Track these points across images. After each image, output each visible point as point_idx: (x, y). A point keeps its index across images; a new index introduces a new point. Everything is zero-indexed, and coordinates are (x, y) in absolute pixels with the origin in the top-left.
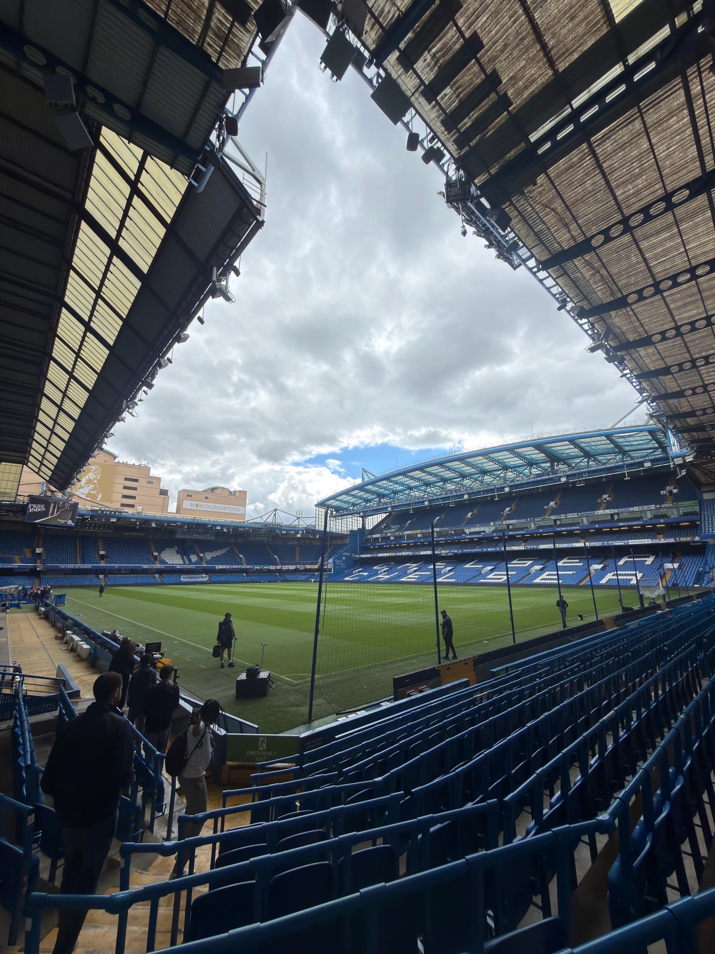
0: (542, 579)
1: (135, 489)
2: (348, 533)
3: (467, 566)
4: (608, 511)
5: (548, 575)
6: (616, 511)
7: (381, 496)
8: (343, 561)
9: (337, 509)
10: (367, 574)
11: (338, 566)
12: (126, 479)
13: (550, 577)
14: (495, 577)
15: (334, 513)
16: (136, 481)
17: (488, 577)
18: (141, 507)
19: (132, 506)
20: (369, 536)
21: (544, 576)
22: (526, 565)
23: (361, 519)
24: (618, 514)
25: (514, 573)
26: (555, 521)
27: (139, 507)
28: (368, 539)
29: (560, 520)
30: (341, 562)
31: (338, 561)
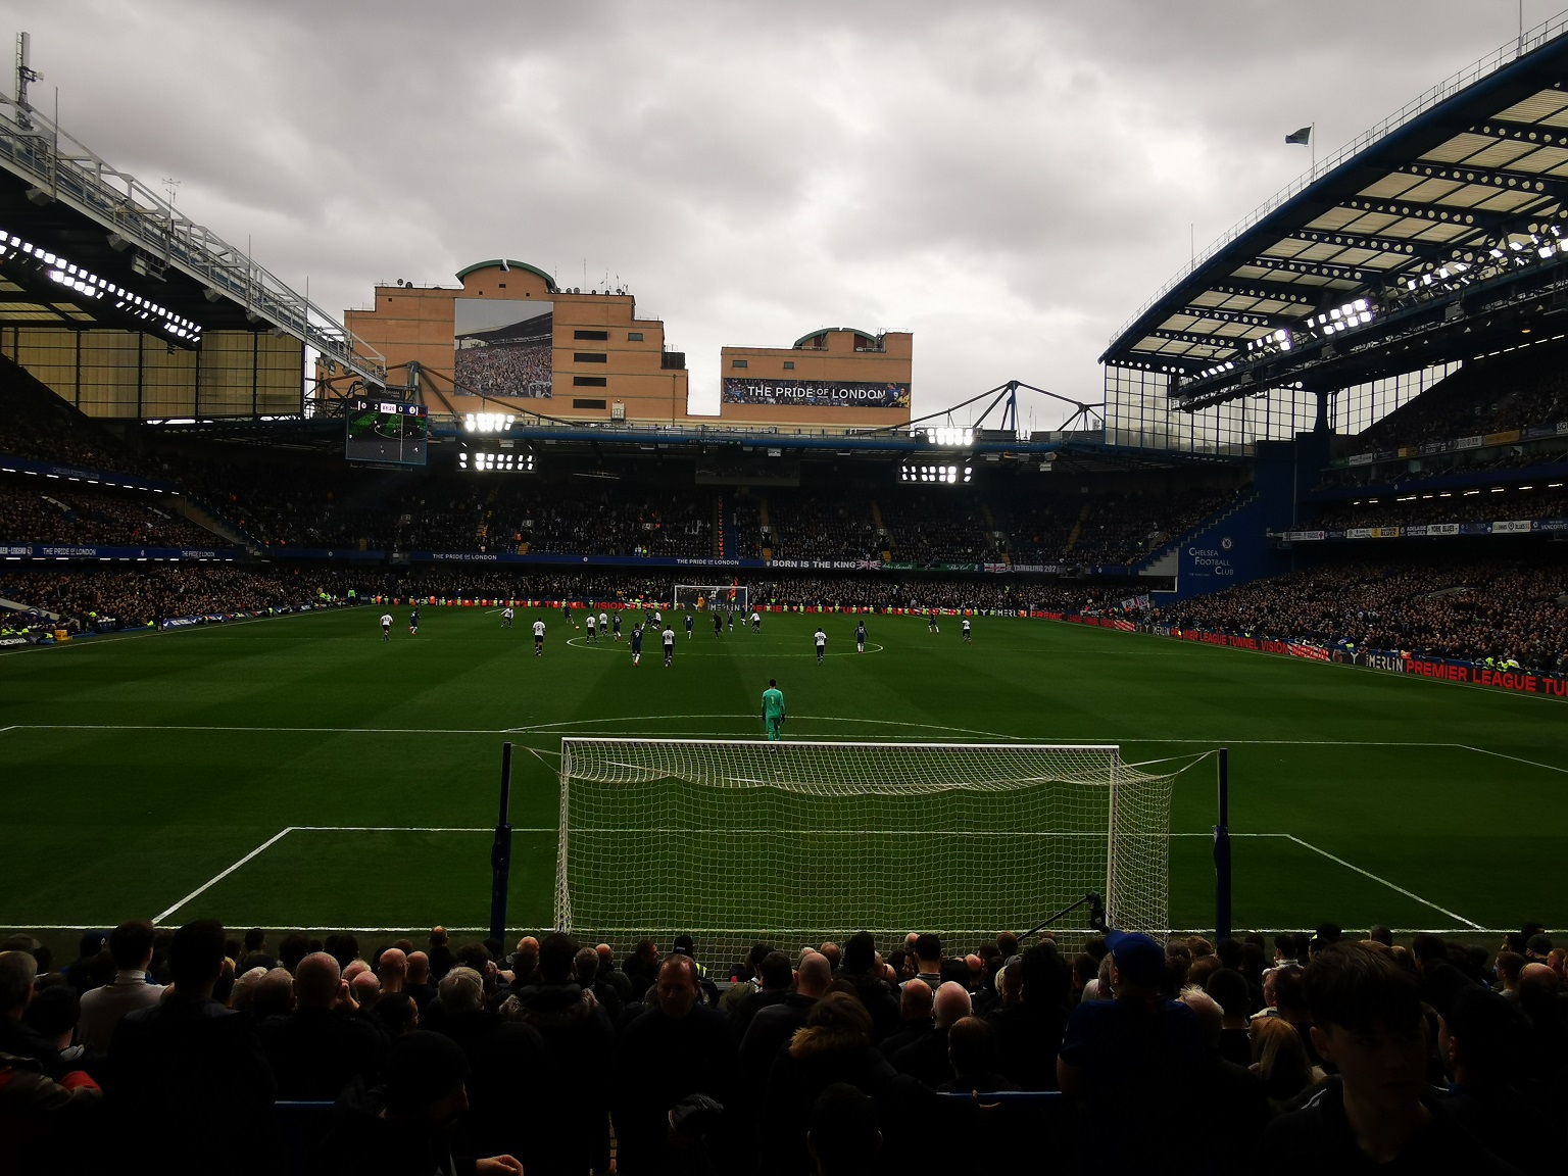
1: (602, 358)
2: (1250, 452)
8: (1223, 554)
11: (1196, 568)
12: (579, 335)
15: (1186, 383)
16: (602, 336)
18: (621, 407)
19: (600, 405)
20: (1340, 463)
27: (615, 406)
28: (1338, 472)
30: (1215, 558)
31: (1201, 552)
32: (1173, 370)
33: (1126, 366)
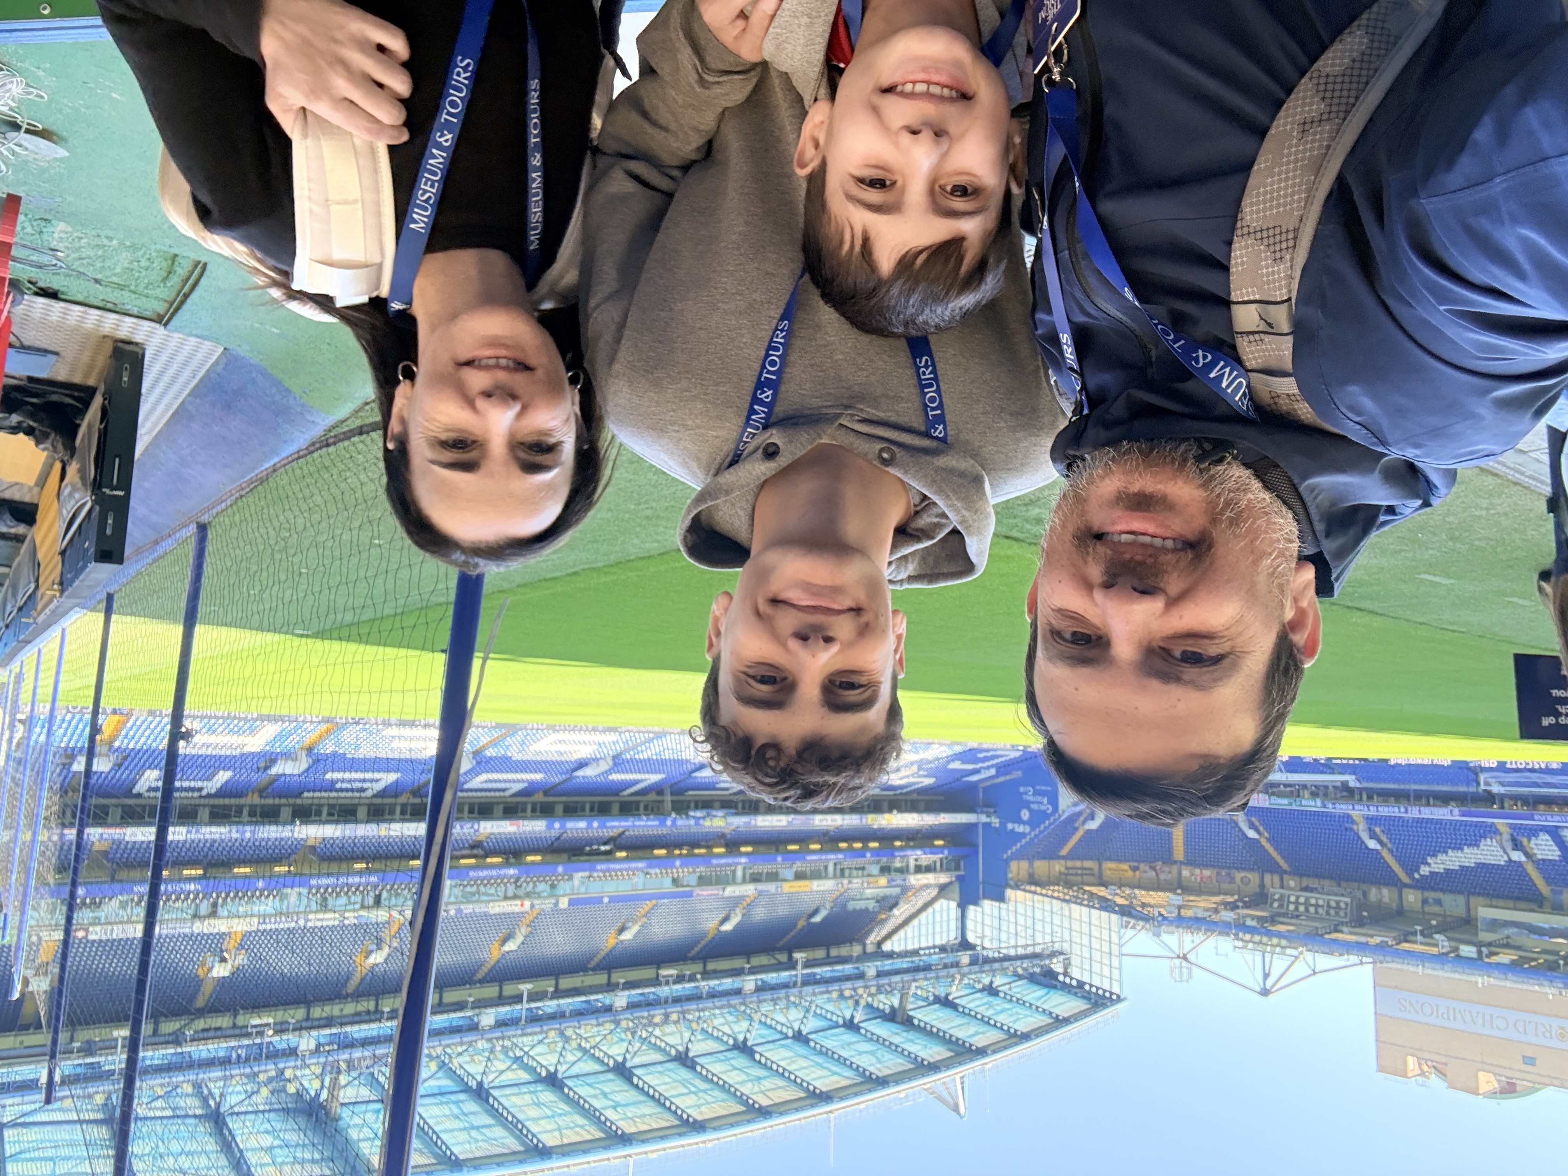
4: (219, 926)
6: (198, 927)
7: (901, 1017)
8: (1027, 805)
9: (1047, 979)
15: (1058, 967)
20: (945, 879)
22: (484, 777)
23: (971, 938)
24: (195, 916)
26: (377, 904)
28: (948, 871)
29: (364, 908)
30: (1033, 803)
31: (1043, 808)
32: (1068, 980)
33: (1105, 991)
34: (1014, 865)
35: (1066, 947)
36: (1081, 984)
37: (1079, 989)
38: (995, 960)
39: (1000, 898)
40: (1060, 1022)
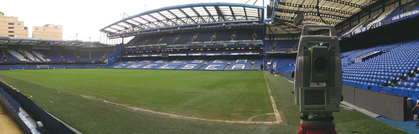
0: (209, 68)
2: (115, 45)
3: (174, 62)
4: (235, 41)
5: (211, 66)
6: (238, 41)
7: (134, 26)
8: (113, 59)
9: (111, 33)
10: (125, 65)
11: (110, 61)
13: (211, 67)
14: (188, 67)
15: (109, 35)
17: (185, 67)
19: (13, 36)
20: (126, 47)
21: (209, 66)
22: (201, 62)
23: (122, 39)
24: (238, 43)
25: (196, 65)
26: (214, 44)
27: (16, 36)
28: (125, 49)
29: (216, 43)
31: (110, 59)
33: (102, 32)
34: (115, 50)
35: (108, 37)
36: (105, 33)
37: (106, 32)
38: (118, 35)
39: (117, 45)
40: (109, 27)
